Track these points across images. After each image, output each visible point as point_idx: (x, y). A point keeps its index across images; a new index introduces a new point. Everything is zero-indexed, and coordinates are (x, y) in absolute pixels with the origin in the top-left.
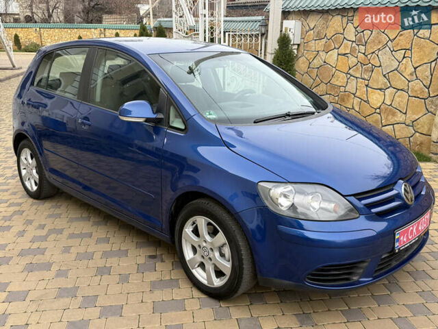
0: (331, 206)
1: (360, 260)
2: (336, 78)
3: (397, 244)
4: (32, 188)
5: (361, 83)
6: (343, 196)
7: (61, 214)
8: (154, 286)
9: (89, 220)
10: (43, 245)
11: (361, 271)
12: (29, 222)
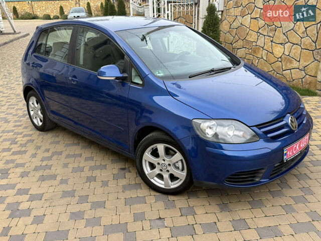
0: (241, 134)
1: (260, 168)
2: (250, 36)
3: (285, 157)
4: (38, 123)
5: (268, 39)
6: (249, 127)
7: (59, 141)
8: (125, 188)
9: (79, 145)
10: (50, 163)
11: (261, 175)
12: (38, 148)
